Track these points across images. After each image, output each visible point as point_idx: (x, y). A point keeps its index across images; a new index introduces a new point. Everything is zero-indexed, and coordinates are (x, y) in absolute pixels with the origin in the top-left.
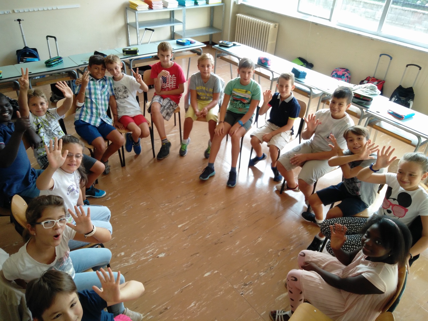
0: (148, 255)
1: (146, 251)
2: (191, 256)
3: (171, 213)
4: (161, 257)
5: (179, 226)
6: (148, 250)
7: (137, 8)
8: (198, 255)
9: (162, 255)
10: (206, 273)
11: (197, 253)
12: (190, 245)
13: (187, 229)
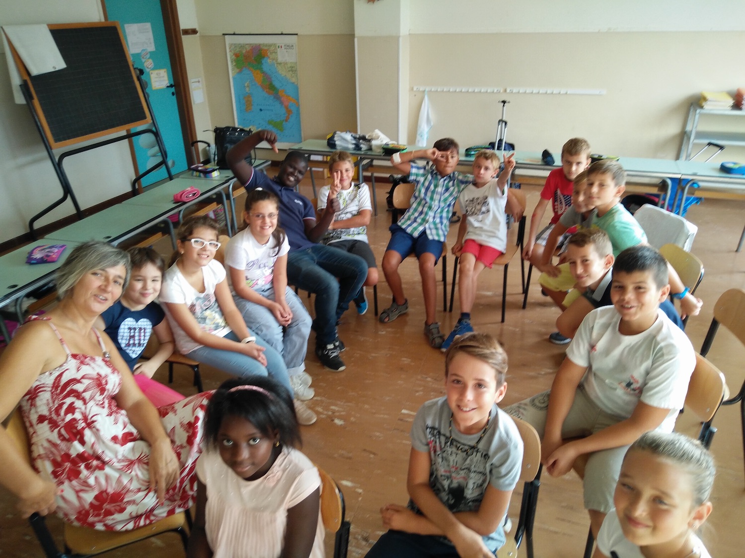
0: (328, 410)
1: (333, 405)
2: (365, 450)
3: (417, 391)
4: (335, 424)
5: (404, 411)
6: (336, 405)
7: (704, 104)
8: (372, 456)
9: (338, 422)
10: (347, 480)
11: (374, 454)
12: (382, 438)
13: (407, 421)
